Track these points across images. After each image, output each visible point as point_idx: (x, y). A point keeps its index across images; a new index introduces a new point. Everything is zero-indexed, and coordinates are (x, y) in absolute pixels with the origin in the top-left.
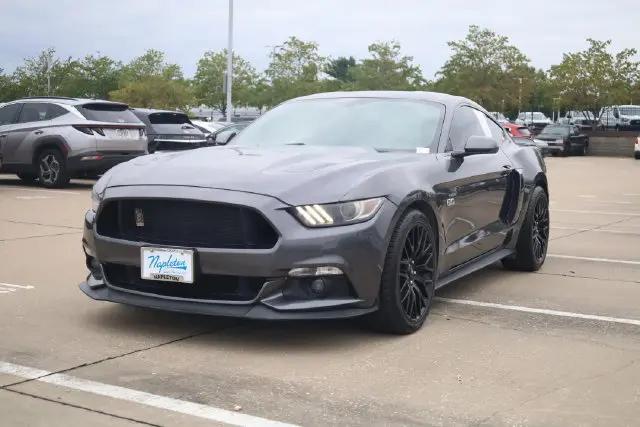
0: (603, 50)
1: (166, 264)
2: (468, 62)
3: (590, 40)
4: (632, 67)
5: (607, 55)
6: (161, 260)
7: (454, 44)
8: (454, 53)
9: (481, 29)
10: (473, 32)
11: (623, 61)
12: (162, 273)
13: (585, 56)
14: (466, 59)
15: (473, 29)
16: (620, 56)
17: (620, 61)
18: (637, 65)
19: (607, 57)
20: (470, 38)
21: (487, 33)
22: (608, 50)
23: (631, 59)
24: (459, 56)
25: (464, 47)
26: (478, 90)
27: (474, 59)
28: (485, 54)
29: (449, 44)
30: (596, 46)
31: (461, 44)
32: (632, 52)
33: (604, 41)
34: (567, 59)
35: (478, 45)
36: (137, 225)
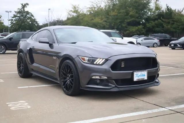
6: (138, 75)
36: (122, 66)
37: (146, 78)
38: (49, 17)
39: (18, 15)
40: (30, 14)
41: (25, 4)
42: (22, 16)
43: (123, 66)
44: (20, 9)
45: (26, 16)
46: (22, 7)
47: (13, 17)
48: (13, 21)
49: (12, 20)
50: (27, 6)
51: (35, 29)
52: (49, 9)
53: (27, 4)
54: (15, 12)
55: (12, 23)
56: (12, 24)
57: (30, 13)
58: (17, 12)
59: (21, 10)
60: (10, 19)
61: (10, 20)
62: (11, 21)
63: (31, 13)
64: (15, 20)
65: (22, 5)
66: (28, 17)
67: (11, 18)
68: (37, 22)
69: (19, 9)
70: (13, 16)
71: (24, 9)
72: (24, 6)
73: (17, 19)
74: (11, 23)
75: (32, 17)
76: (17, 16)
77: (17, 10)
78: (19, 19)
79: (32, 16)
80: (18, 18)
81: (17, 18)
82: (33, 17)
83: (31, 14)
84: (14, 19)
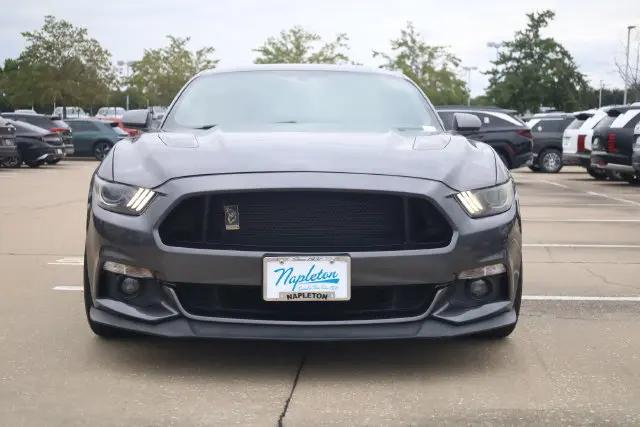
0: (182, 47)
1: (304, 278)
2: (45, 54)
3: (169, 36)
4: (212, 64)
5: (186, 52)
6: (296, 273)
7: (29, 35)
8: (30, 44)
9: (57, 20)
10: (49, 22)
11: (203, 58)
12: (297, 291)
13: (167, 52)
14: (43, 51)
15: (50, 19)
16: (200, 53)
17: (199, 59)
18: (216, 62)
19: (186, 54)
20: (46, 28)
21: (65, 25)
22: (187, 47)
23: (210, 57)
24: (35, 47)
25: (40, 38)
26: (58, 84)
27: (52, 51)
28: (64, 46)
29: (24, 35)
30: (177, 44)
31: (37, 35)
32: (210, 50)
33: (184, 38)
34: (148, 55)
35: (55, 36)
36: (228, 228)
37: (342, 292)
38: (627, 55)
39: (516, 55)
40: (558, 49)
41: (542, 15)
42: (529, 56)
43: (232, 226)
44: (524, 32)
45: (542, 56)
46: (529, 25)
47: (497, 63)
48: (498, 76)
49: (495, 72)
50: (547, 19)
51: (569, 102)
52: (630, 28)
53: (550, 14)
54: (507, 44)
55: (493, 82)
56: (494, 87)
57: (556, 45)
58: (512, 45)
59: (528, 36)
60: (490, 70)
61: (488, 73)
62: (491, 76)
63: (560, 46)
64: (503, 73)
65: (531, 17)
66: (551, 60)
67: (491, 67)
68: (579, 77)
69: (520, 33)
70: (496, 58)
71: (537, 32)
72: (537, 22)
73: (511, 67)
74: (492, 84)
75: (566, 61)
76: (510, 58)
77: (512, 39)
78: (518, 68)
79: (565, 54)
80: (516, 64)
81: (510, 64)
82: (570, 58)
83: (562, 48)
84: (501, 68)
